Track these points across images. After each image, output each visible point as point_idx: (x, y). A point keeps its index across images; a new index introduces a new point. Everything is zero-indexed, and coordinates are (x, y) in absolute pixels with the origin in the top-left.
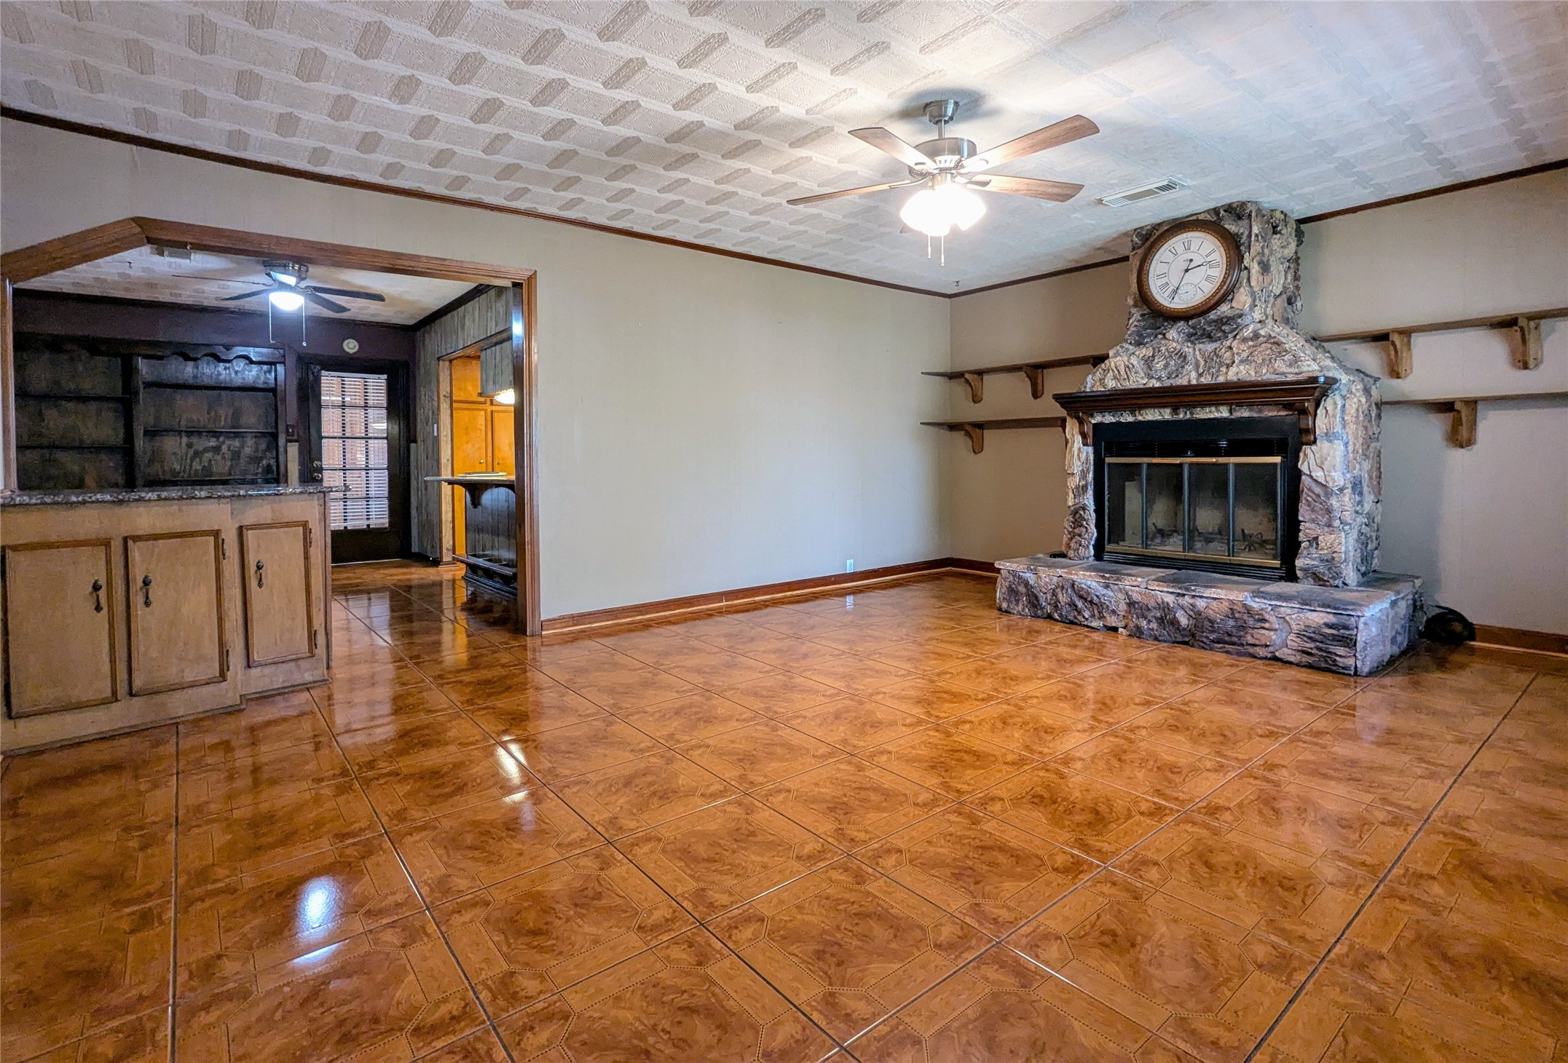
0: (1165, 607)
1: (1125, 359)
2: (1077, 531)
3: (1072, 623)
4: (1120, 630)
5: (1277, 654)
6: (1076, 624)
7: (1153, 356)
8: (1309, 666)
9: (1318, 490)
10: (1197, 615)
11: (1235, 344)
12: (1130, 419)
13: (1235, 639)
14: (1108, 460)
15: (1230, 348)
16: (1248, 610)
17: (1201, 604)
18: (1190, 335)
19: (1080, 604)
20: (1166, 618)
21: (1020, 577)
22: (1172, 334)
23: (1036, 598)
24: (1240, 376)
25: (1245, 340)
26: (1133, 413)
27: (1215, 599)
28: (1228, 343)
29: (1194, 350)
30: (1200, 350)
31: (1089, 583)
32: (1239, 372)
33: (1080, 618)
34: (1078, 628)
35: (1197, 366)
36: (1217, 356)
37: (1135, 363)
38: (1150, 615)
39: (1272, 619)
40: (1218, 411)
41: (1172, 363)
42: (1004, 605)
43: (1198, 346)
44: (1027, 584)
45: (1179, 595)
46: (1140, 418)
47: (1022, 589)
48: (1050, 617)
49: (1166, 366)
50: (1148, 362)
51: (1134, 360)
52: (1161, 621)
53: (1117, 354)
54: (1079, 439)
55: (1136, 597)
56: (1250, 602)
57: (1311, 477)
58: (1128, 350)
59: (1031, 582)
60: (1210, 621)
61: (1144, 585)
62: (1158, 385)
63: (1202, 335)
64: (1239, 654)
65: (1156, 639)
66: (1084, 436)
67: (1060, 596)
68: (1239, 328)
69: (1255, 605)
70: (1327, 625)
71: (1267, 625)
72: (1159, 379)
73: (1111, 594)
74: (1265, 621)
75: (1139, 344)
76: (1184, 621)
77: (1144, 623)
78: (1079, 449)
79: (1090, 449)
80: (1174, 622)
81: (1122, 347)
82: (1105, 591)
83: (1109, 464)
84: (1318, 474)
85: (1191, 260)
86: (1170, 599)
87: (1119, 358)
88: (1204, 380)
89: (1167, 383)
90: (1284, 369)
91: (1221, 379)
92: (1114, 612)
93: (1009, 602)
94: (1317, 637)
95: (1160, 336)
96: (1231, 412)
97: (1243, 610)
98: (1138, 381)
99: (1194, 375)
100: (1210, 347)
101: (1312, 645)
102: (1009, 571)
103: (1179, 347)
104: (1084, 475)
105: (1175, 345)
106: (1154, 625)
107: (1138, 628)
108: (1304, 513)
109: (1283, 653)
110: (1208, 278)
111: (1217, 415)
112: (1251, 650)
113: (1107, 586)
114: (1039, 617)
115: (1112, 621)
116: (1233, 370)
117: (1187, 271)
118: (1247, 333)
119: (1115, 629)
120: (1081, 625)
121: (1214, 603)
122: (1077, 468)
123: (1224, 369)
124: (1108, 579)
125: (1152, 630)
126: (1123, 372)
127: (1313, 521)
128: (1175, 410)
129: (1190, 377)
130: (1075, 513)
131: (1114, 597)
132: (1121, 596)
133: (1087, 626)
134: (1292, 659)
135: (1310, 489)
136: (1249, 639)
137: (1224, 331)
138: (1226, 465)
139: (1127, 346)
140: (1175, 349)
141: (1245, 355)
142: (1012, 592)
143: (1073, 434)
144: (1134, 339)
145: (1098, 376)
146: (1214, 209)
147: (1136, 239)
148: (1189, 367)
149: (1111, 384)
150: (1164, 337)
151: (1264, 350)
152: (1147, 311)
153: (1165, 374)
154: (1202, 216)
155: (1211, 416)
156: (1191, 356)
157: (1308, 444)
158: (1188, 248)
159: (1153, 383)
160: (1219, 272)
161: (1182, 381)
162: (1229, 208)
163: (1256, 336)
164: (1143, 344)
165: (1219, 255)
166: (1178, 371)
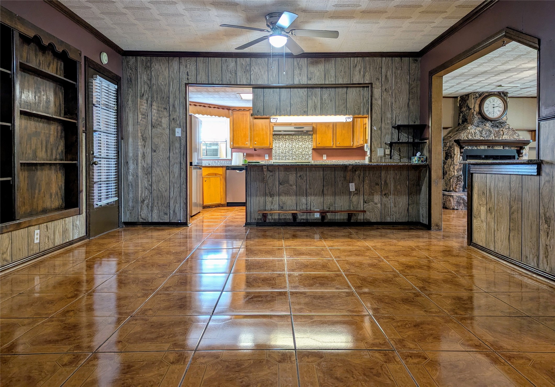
1: (474, 130)
2: (459, 183)
7: (482, 130)
11: (504, 129)
12: (476, 148)
15: (502, 130)
18: (492, 126)
22: (487, 125)
24: (506, 139)
25: (506, 129)
26: (476, 146)
28: (502, 129)
32: (506, 137)
35: (494, 135)
36: (499, 132)
41: (488, 133)
43: (494, 129)
46: (479, 148)
49: (486, 134)
50: (481, 132)
51: (477, 131)
53: (471, 129)
54: (459, 154)
58: (474, 128)
63: (495, 126)
66: (461, 153)
68: (505, 126)
72: (484, 137)
78: (459, 157)
79: (461, 158)
85: (495, 105)
88: (497, 138)
89: (486, 139)
90: (516, 137)
91: (501, 139)
96: (503, 148)
98: (478, 137)
99: (494, 137)
100: (497, 129)
104: (460, 165)
110: (499, 111)
111: (501, 148)
116: (504, 136)
117: (494, 107)
118: (507, 127)
122: (458, 163)
123: (501, 136)
126: (473, 134)
128: (489, 147)
129: (492, 137)
130: (458, 177)
137: (502, 126)
139: (474, 126)
140: (488, 129)
141: (506, 133)
143: (458, 152)
144: (476, 124)
145: (465, 135)
146: (499, 92)
147: (477, 95)
148: (492, 135)
149: (470, 137)
150: (485, 125)
151: (511, 132)
152: (480, 117)
153: (485, 136)
154: (495, 93)
155: (499, 148)
156: (493, 132)
157: (521, 157)
158: (494, 101)
159: (482, 138)
160: (502, 109)
161: (491, 138)
162: (503, 93)
163: (509, 128)
164: (478, 126)
165: (502, 105)
166: (489, 136)
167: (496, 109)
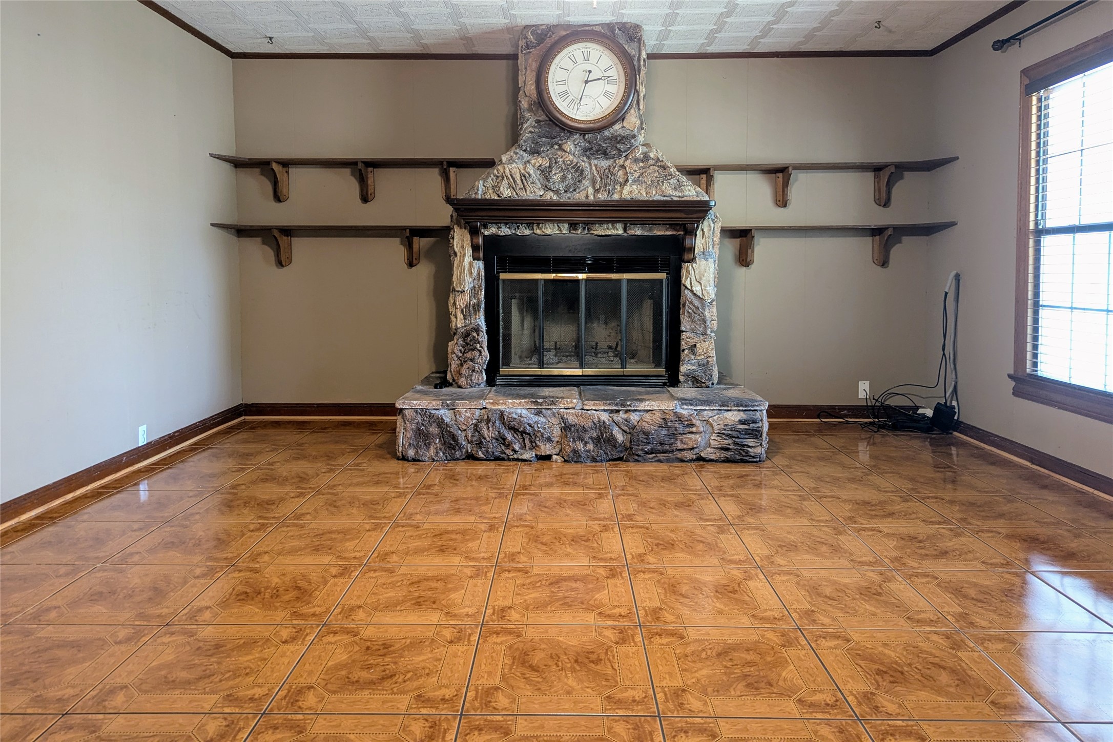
0: (602, 427)
1: (521, 167)
2: (469, 355)
3: (497, 459)
4: (555, 457)
5: (702, 455)
6: (503, 459)
7: (550, 167)
8: (727, 460)
9: (696, 303)
10: (631, 430)
11: (627, 163)
12: (527, 232)
13: (667, 447)
14: (503, 276)
15: (623, 167)
16: (679, 418)
17: (634, 417)
18: (586, 150)
19: (509, 436)
20: (603, 438)
21: (431, 416)
22: (569, 146)
23: (454, 437)
24: (634, 196)
25: (636, 161)
26: (530, 225)
27: (647, 411)
28: (621, 162)
29: (590, 164)
30: (596, 166)
31: (519, 411)
32: (632, 192)
33: (508, 452)
34: (506, 463)
35: (594, 183)
36: (612, 174)
37: (532, 172)
38: (586, 437)
39: (698, 423)
40: (614, 228)
41: (570, 176)
42: (411, 453)
43: (594, 162)
44: (440, 423)
45: (612, 411)
46: (538, 232)
47: (434, 430)
48: (471, 457)
49: (564, 178)
50: (545, 173)
51: (530, 169)
52: (597, 441)
53: (511, 160)
54: (469, 252)
55: (571, 419)
56: (679, 410)
57: (692, 291)
58: (523, 157)
59: (447, 420)
60: (644, 433)
61: (579, 406)
62: (555, 197)
63: (597, 151)
64: (668, 460)
65: (594, 460)
66: (475, 248)
67: (485, 431)
68: (632, 149)
69: (684, 412)
70: (742, 422)
71: (694, 429)
72: (556, 192)
73: (543, 420)
74: (693, 425)
75: (535, 152)
76: (620, 437)
77: (580, 446)
78: (471, 264)
79: (480, 265)
80: (612, 440)
81: (516, 154)
82: (536, 418)
83: (504, 281)
84: (697, 289)
85: (590, 72)
86: (605, 417)
87: (514, 165)
88: (603, 196)
89: (565, 198)
90: (670, 192)
91: (616, 197)
92: (549, 439)
93: (417, 447)
94: (734, 434)
95: (556, 147)
96: (625, 230)
97: (674, 418)
98: (534, 192)
99: (591, 191)
100: (605, 163)
101: (730, 441)
102: (416, 411)
103: (575, 160)
104: (474, 292)
105: (571, 157)
106: (590, 446)
107: (575, 451)
108: (685, 325)
109: (708, 453)
110: (606, 94)
111: (614, 232)
112: (679, 455)
113: (539, 413)
114: (458, 459)
115: (546, 449)
116: (627, 189)
117: (587, 82)
118: (639, 154)
119: (548, 458)
120: (509, 460)
121: (647, 416)
122: (468, 283)
123: (618, 187)
124: (541, 404)
125: (589, 451)
126: (519, 181)
127: (693, 331)
128: (573, 226)
129: (587, 193)
130: (467, 335)
131: (548, 424)
132: (555, 421)
133: (518, 460)
134: (713, 457)
135: (691, 303)
136: (679, 445)
137: (619, 150)
138: (619, 281)
139: (521, 153)
140: (572, 162)
141: (637, 175)
142: (422, 436)
143: (462, 247)
144: (528, 146)
145: (490, 182)
146: (608, 24)
147: (530, 37)
148: (586, 183)
149: (506, 193)
150: (561, 148)
151: (653, 173)
152: (543, 117)
153: (561, 187)
154: (597, 29)
155: (608, 233)
156: (587, 171)
157: (689, 262)
158: (587, 59)
159: (550, 196)
160: (617, 89)
161: (580, 197)
162: (623, 27)
163: (646, 158)
164: (538, 153)
165: (617, 72)
166: (574, 187)
167: (596, 89)
